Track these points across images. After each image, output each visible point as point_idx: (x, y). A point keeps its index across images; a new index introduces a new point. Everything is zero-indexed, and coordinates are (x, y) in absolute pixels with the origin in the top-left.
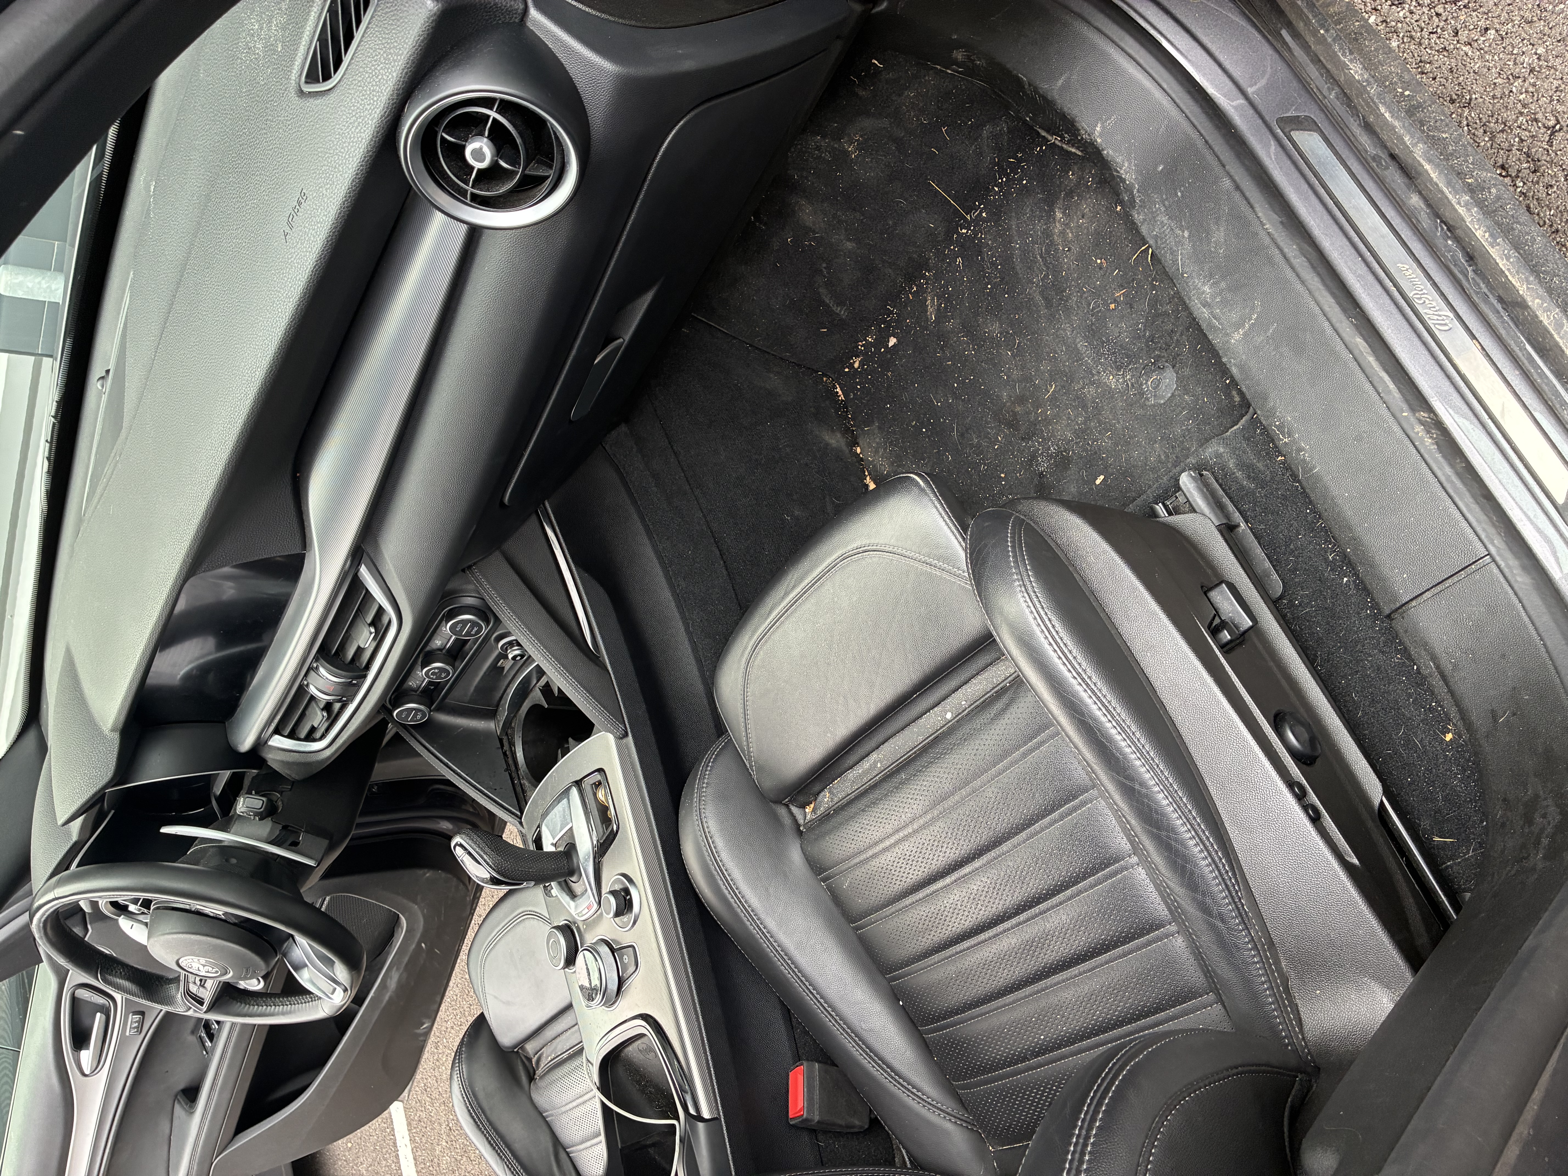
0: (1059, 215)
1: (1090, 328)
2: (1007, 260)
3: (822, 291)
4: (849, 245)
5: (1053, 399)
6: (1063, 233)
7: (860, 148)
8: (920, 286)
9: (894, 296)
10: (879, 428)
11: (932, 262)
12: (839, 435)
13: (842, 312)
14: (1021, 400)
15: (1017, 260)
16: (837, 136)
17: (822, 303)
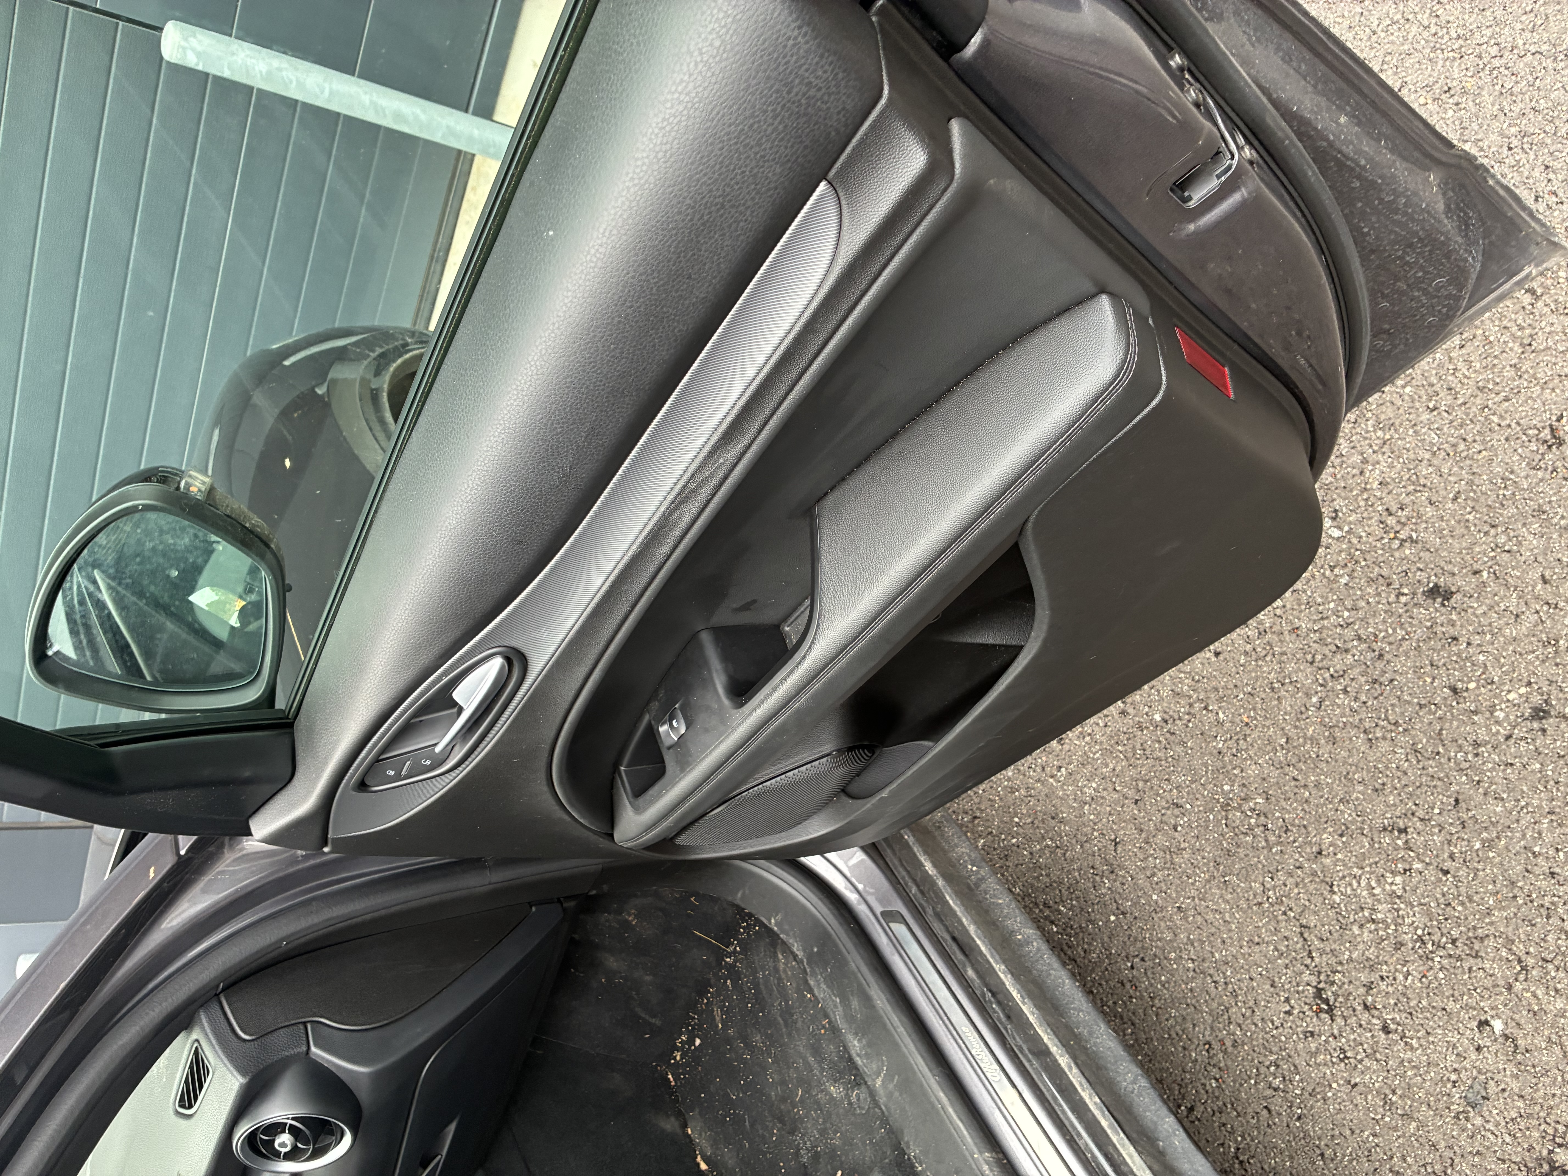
0: (780, 957)
1: (812, 1045)
2: (756, 986)
3: (638, 1010)
4: (648, 978)
5: (802, 1101)
6: (785, 971)
7: (636, 916)
8: (708, 999)
9: (692, 1006)
10: (700, 1114)
11: (713, 981)
12: (673, 1119)
13: (656, 1021)
14: (783, 1100)
15: (762, 987)
16: (619, 912)
17: (640, 1018)
